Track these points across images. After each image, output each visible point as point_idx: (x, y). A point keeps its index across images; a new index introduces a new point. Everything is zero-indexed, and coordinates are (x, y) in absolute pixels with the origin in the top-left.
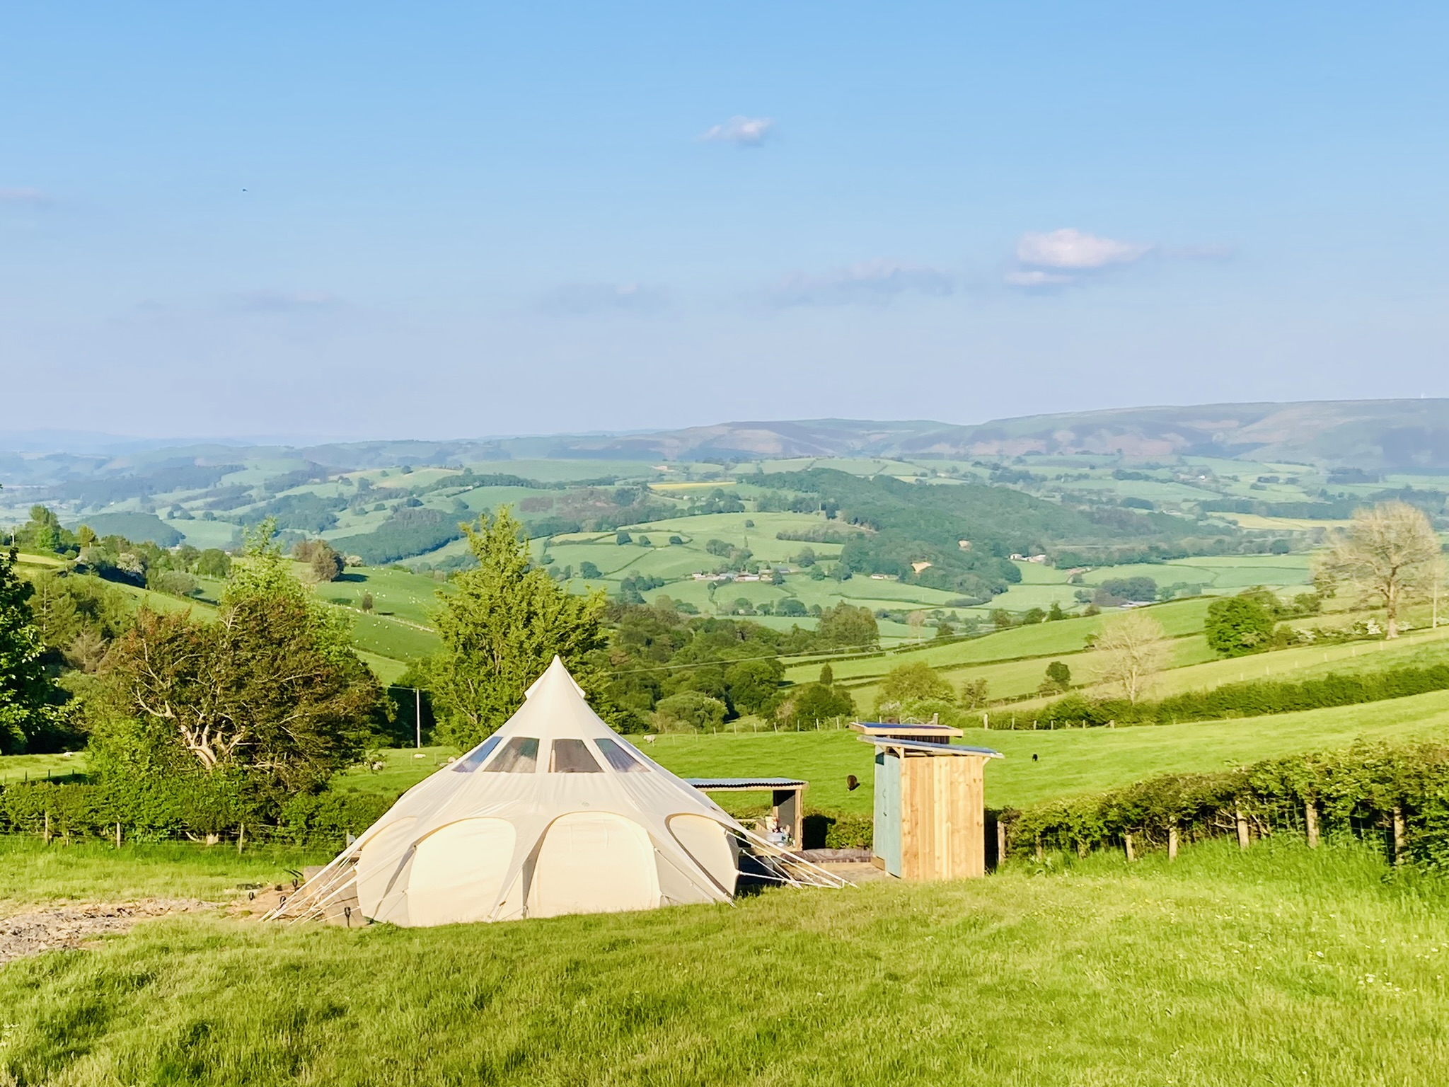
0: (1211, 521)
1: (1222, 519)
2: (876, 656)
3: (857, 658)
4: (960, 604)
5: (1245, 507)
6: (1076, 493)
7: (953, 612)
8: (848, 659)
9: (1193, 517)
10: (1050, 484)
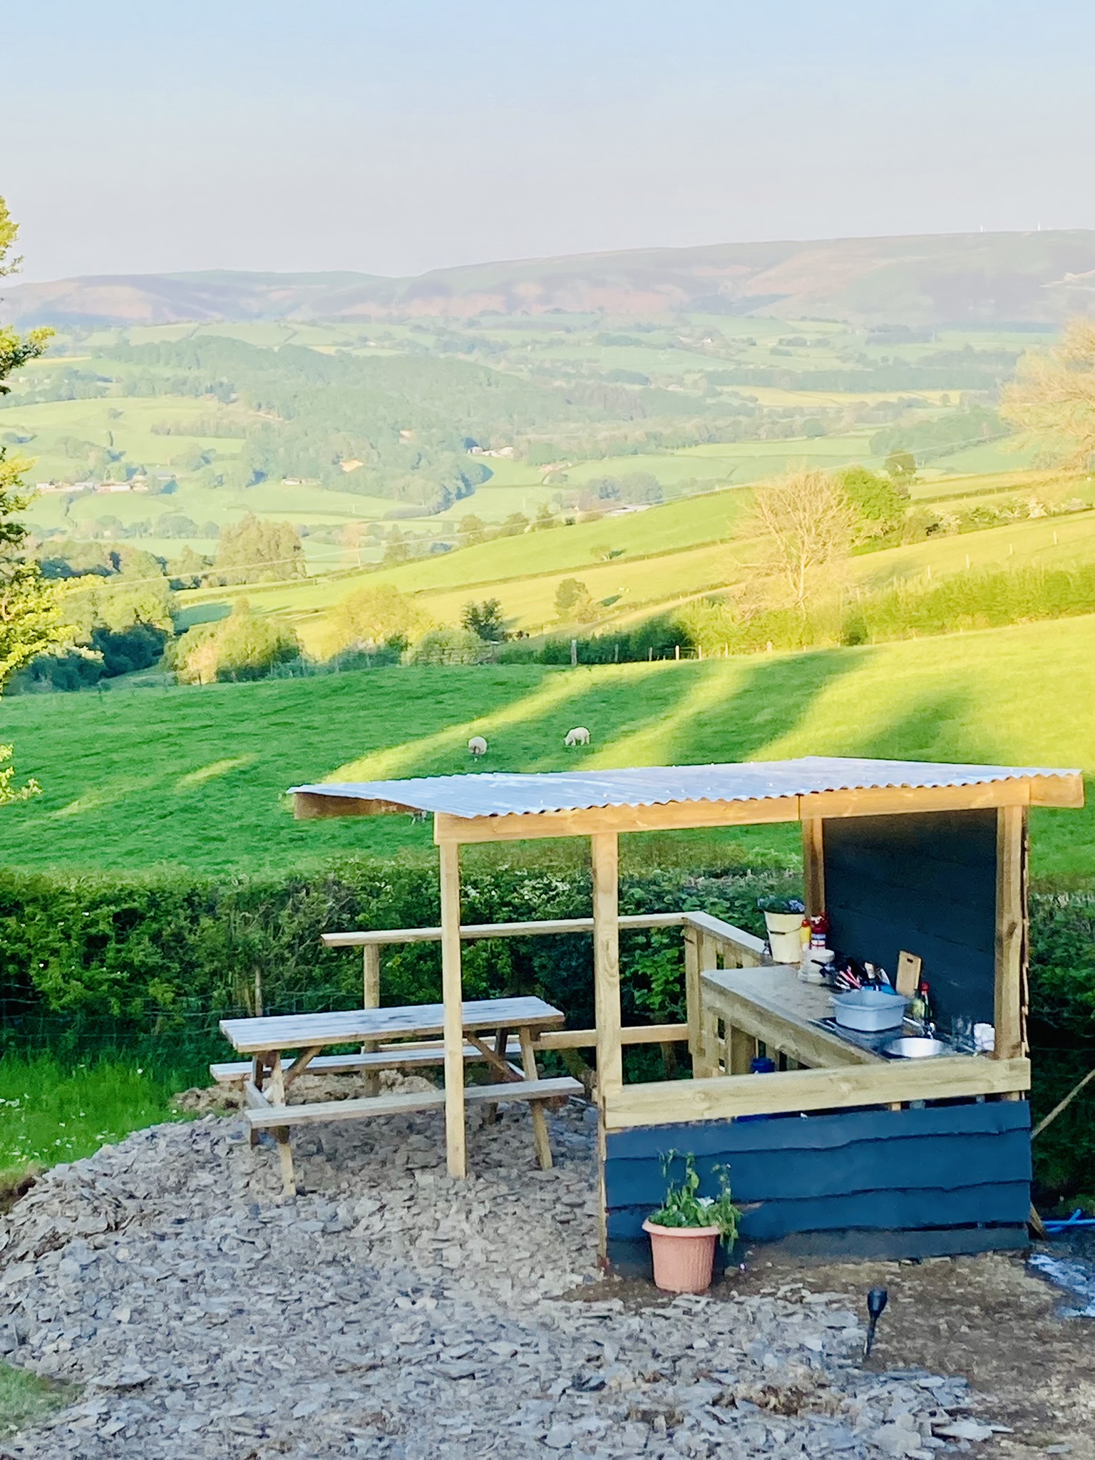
0: (725, 399)
1: (736, 394)
2: (303, 584)
3: (277, 588)
4: (403, 516)
5: (765, 379)
6: (547, 365)
7: (395, 526)
8: (265, 589)
9: (701, 393)
10: (512, 354)
